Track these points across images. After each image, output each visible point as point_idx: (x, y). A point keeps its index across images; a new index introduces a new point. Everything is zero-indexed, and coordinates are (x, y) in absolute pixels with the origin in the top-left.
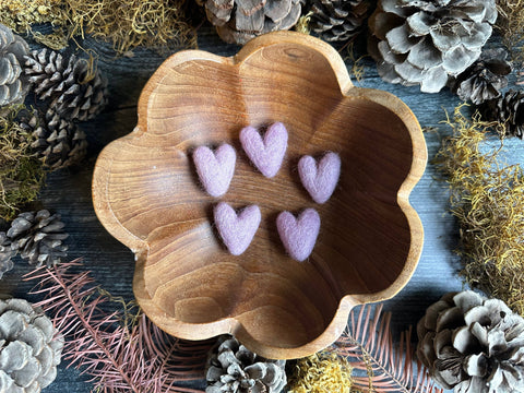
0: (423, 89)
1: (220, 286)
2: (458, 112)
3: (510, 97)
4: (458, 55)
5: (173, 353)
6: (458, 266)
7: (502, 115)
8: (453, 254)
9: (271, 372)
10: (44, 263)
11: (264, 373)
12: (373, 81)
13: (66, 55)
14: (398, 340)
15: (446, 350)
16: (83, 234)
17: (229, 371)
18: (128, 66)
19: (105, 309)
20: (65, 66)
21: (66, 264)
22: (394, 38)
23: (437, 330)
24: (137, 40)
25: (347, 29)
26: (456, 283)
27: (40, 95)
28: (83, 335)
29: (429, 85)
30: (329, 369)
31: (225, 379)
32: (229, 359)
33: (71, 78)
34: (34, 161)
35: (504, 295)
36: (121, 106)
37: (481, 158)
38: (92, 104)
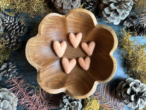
0: (114, 24)
1: (60, 79)
2: (124, 30)
3: (137, 25)
4: (123, 14)
5: (49, 101)
6: (126, 71)
7: (135, 30)
8: (124, 68)
9: (78, 104)
10: (11, 77)
11: (76, 104)
12: (100, 22)
13: (15, 18)
14: (111, 93)
15: (125, 94)
16: (22, 68)
17: (66, 104)
18: (33, 21)
19: (29, 89)
20: (15, 21)
21: (17, 77)
22: (106, 10)
23: (122, 89)
24: (35, 13)
25: (93, 8)
26: (125, 76)
27: (8, 29)
28: (23, 97)
29: (116, 23)
30: (94, 102)
31: (65, 106)
32: (66, 101)
33: (17, 24)
34: (7, 49)
35: (139, 78)
36: (31, 32)
37: (131, 42)
38: (23, 31)
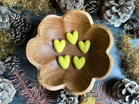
0: (115, 26)
1: (60, 76)
2: (124, 32)
3: (137, 28)
4: (124, 17)
5: (48, 94)
6: (123, 72)
7: (135, 33)
8: (122, 69)
9: (74, 100)
11: (73, 100)
12: (101, 24)
13: (21, 15)
14: (108, 91)
15: (120, 94)
16: (25, 62)
17: (63, 99)
18: (37, 18)
19: (30, 82)
20: (21, 18)
22: (108, 12)
23: (118, 89)
24: (40, 11)
25: (95, 10)
26: (122, 77)
27: (14, 25)
28: (24, 89)
29: (116, 25)
30: (89, 99)
31: (62, 101)
32: (63, 96)
33: (23, 21)
34: (12, 43)
35: (135, 80)
36: (35, 29)
37: (130, 44)
38: (28, 28)
